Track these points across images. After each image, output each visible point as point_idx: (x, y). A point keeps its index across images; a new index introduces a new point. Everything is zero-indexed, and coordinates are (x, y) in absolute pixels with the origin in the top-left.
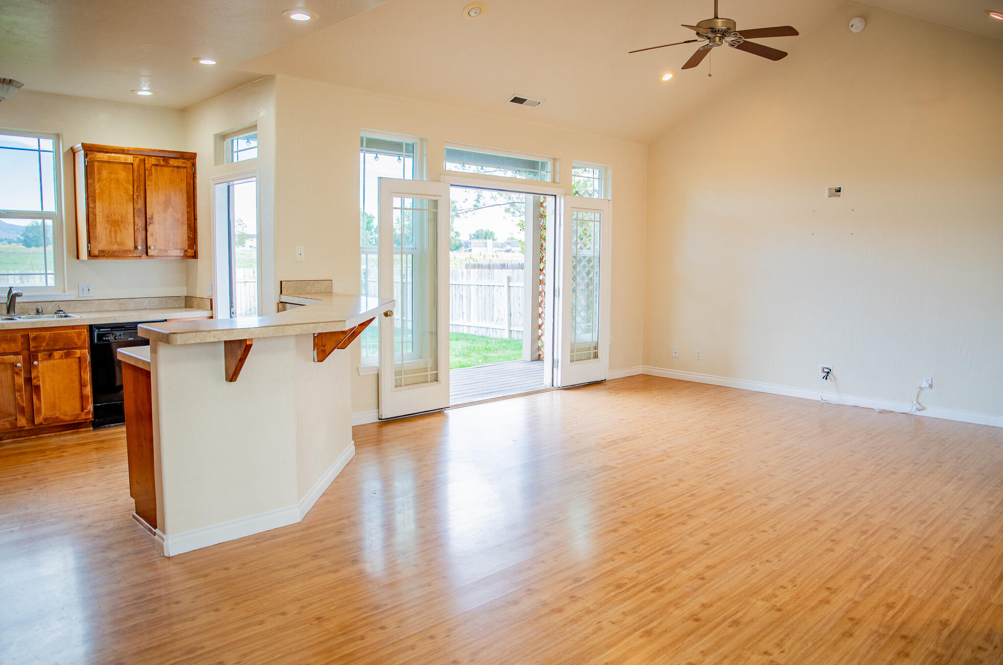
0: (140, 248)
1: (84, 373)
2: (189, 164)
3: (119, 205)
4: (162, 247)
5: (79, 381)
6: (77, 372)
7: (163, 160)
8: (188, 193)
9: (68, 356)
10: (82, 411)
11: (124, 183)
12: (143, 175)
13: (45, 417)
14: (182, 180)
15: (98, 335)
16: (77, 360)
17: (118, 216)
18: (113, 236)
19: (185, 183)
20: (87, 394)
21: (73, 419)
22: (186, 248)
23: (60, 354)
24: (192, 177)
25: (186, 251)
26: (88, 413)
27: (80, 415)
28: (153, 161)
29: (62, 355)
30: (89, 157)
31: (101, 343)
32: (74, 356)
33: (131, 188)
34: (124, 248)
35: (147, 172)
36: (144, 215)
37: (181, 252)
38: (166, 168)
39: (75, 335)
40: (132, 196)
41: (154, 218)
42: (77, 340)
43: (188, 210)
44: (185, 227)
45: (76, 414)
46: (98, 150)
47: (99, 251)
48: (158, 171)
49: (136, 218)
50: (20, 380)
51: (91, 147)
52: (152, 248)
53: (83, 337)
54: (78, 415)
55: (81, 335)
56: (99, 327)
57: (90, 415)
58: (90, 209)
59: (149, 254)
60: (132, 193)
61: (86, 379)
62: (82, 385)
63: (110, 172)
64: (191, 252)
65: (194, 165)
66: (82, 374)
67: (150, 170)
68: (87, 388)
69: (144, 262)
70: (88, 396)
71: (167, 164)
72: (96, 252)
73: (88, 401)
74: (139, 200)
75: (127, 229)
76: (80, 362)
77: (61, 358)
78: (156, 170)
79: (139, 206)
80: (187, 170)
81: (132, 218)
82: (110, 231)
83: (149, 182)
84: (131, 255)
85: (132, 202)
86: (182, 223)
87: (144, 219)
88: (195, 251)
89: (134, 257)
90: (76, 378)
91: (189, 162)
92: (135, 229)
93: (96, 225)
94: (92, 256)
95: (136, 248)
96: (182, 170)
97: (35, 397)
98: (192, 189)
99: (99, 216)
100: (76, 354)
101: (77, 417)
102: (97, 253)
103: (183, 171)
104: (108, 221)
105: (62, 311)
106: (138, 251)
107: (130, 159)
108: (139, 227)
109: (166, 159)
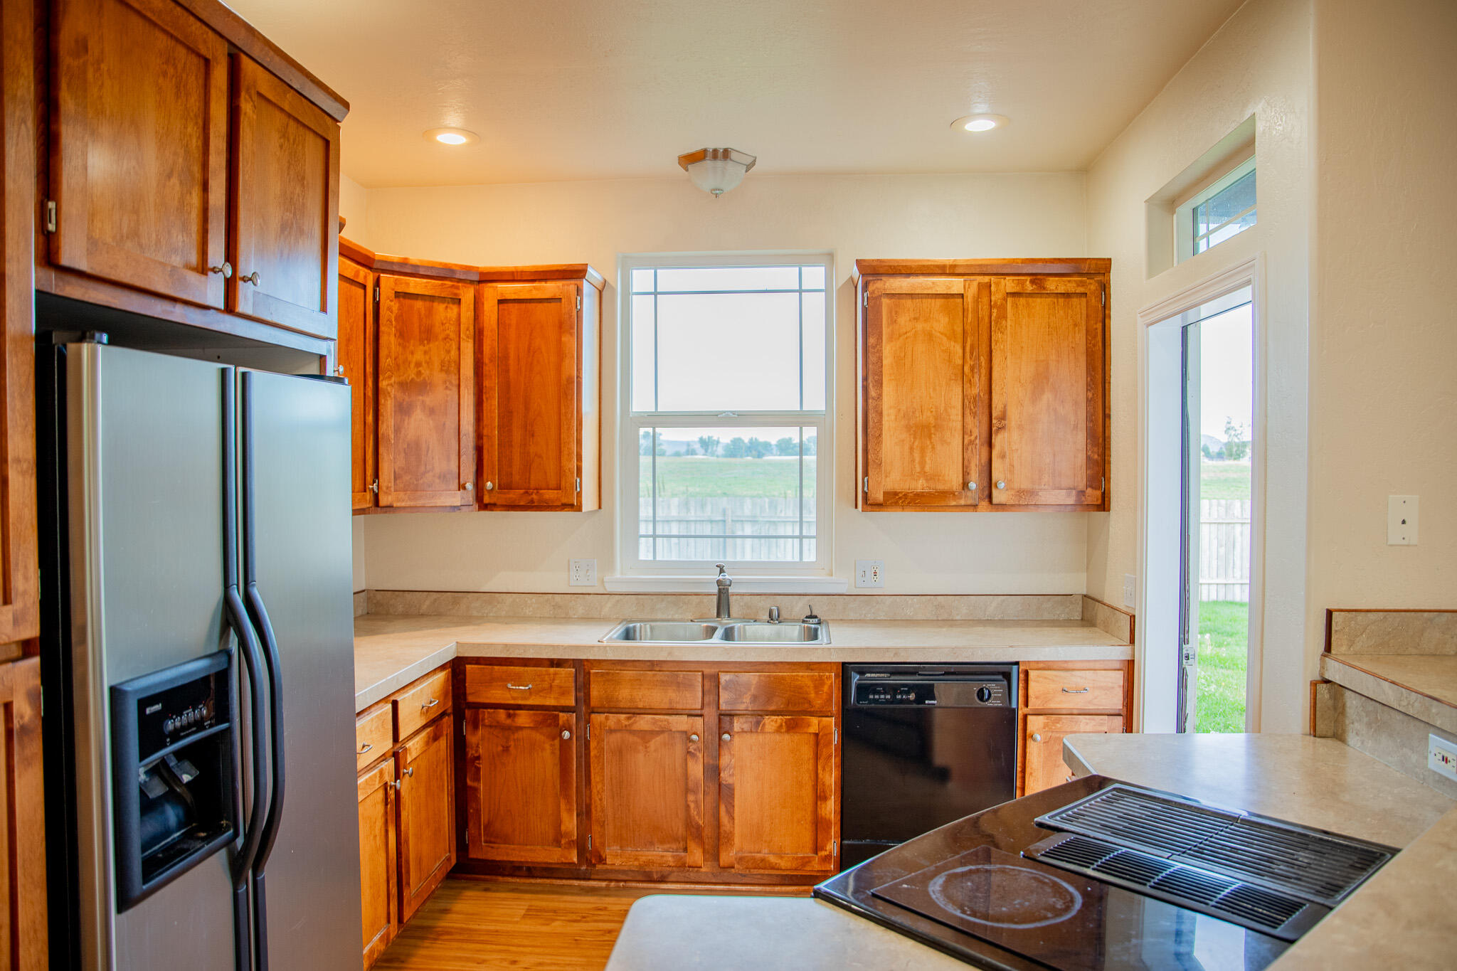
0: (973, 485)
1: (824, 769)
2: (1093, 287)
3: (931, 390)
4: (1025, 485)
5: (813, 786)
6: (811, 766)
7: (1032, 282)
8: (1089, 354)
9: (793, 728)
10: (816, 851)
11: (945, 339)
12: (987, 319)
13: (740, 855)
14: (1075, 325)
15: (859, 687)
16: (812, 738)
17: (929, 414)
18: (917, 460)
19: (1084, 332)
20: (828, 817)
21: (794, 866)
22: (1082, 485)
23: (776, 721)
24: (1101, 316)
25: (1082, 493)
26: (827, 859)
27: (810, 862)
28: (1009, 284)
29: (781, 726)
30: (871, 288)
31: (864, 704)
32: (805, 730)
33: (960, 351)
34: (940, 487)
35: (995, 311)
36: (986, 411)
37: (1069, 495)
38: (1039, 300)
39: (810, 684)
40: (960, 368)
41: (1007, 417)
42: (813, 695)
43: (1090, 395)
44: (1081, 437)
45: (803, 858)
46: (890, 271)
47: (885, 493)
48: (1020, 307)
49: (969, 419)
50: (696, 770)
51: (874, 268)
52: (1002, 485)
53: (826, 688)
54: (806, 861)
55: (822, 684)
56: (862, 668)
57: (830, 863)
58: (870, 401)
59: (995, 500)
60: (960, 362)
61: (827, 783)
62: (820, 797)
63: (915, 319)
64: (1093, 496)
65: (1105, 288)
66: (820, 771)
67: (1002, 308)
68: (828, 802)
69: (984, 518)
70: (830, 821)
71: (1041, 292)
72: (877, 495)
73: (828, 833)
74: (976, 376)
75: (948, 444)
76: (817, 744)
77: (778, 730)
78: (1015, 306)
79: (975, 391)
80: (1087, 302)
81: (960, 417)
82: (911, 449)
83: (1000, 335)
84: (954, 503)
85: (961, 383)
86: (1076, 427)
87: (985, 419)
88: (1104, 493)
89: (961, 506)
90: (807, 779)
91: (1091, 281)
92: (966, 442)
93: (880, 435)
94: (871, 505)
95: (965, 485)
96: (1075, 301)
97: (723, 809)
98: (1100, 344)
99: (888, 415)
100: (809, 725)
101: (804, 865)
102: (880, 497)
103: (1079, 305)
104: (908, 428)
105: (816, 617)
106: (969, 494)
107: (955, 284)
108: (973, 438)
109: (1037, 278)
